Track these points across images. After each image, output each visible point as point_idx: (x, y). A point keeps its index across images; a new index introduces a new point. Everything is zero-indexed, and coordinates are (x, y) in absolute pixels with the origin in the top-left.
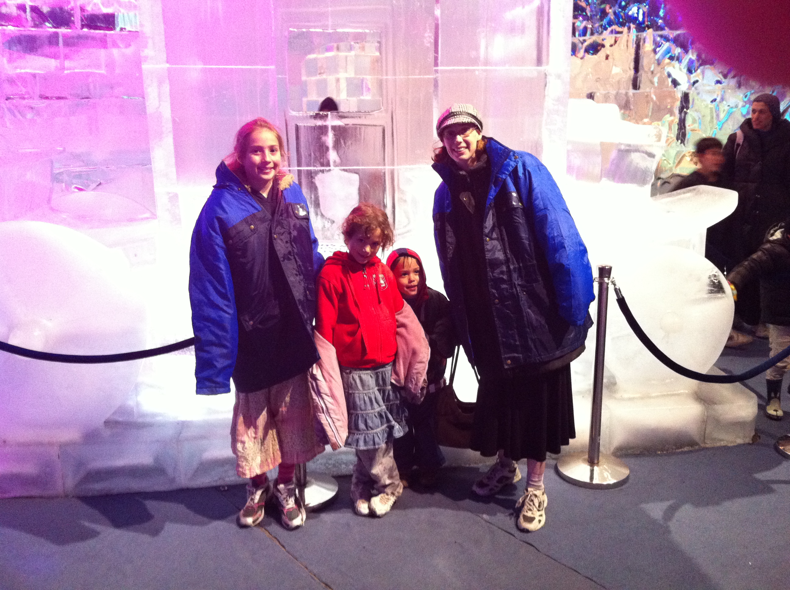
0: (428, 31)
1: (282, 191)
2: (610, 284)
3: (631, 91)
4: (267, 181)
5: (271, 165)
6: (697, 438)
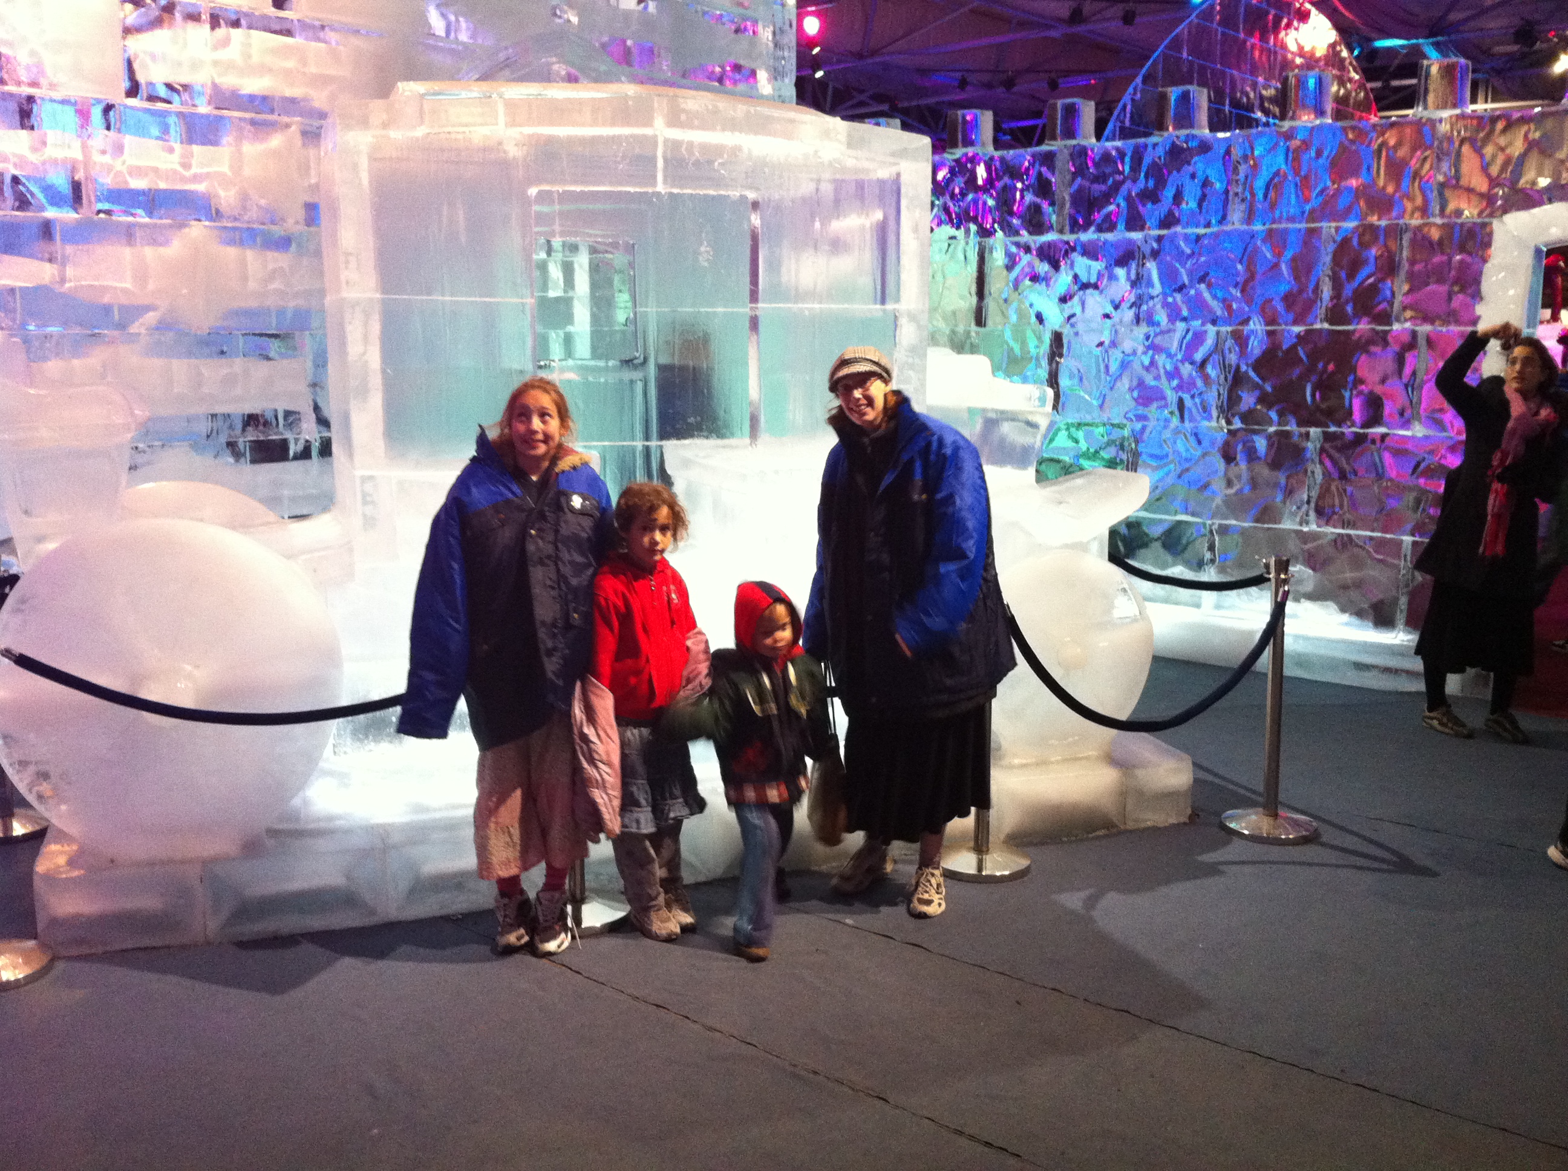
1: (558, 475)
3: (973, 328)
6: (1114, 818)
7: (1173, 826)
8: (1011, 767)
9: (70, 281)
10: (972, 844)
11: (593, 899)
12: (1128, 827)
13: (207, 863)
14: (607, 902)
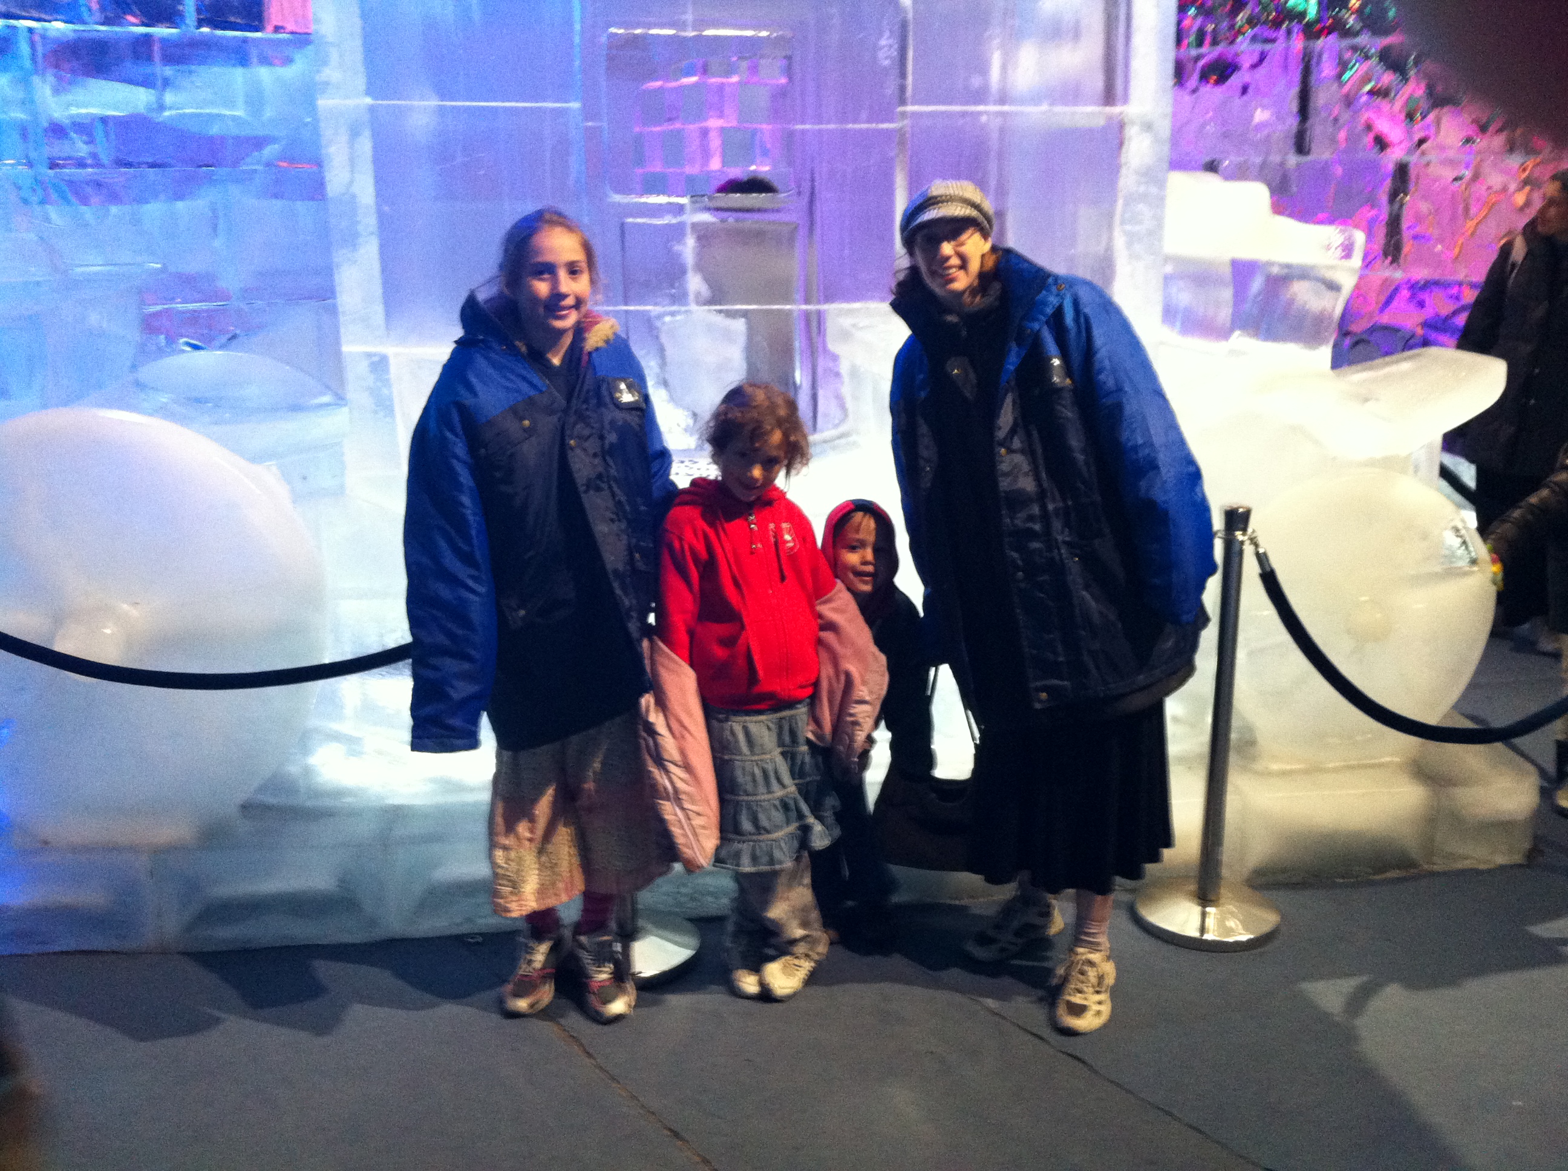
0: (887, 34)
1: (590, 353)
2: (1247, 543)
3: (1293, 160)
4: (562, 332)
5: (570, 301)
6: (1415, 853)
7: (1502, 868)
8: (1268, 774)
9: (170, 108)
10: (1193, 887)
11: (648, 933)
12: (1436, 868)
13: (160, 853)
14: (671, 936)
